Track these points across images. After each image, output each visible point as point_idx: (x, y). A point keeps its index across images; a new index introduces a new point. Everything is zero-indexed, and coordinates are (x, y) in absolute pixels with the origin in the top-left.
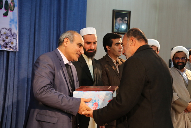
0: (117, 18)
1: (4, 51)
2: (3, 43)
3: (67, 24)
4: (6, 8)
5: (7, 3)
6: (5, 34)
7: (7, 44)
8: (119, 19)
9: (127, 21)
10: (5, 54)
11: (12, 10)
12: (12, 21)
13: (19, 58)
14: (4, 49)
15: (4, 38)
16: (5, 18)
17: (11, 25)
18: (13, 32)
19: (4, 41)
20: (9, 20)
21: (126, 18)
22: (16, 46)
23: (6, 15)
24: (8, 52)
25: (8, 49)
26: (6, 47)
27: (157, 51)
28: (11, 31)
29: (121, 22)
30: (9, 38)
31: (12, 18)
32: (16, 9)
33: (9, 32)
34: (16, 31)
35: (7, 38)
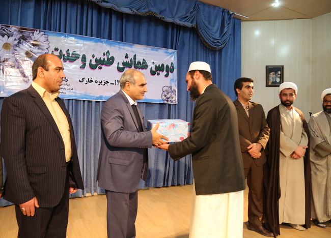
0: (269, 73)
1: (166, 104)
2: (164, 98)
3: (222, 80)
4: (167, 71)
5: (167, 66)
6: (166, 91)
7: (168, 98)
8: (272, 73)
9: (281, 75)
10: (167, 106)
11: (172, 72)
12: (172, 80)
13: (179, 109)
14: (166, 102)
15: (166, 94)
16: (166, 78)
17: (171, 83)
18: (172, 89)
19: (165, 96)
20: (170, 80)
21: (279, 72)
22: (175, 99)
23: (167, 76)
24: (170, 105)
25: (169, 103)
26: (167, 101)
27: (294, 94)
28: (171, 88)
29: (274, 76)
30: (170, 94)
31: (172, 78)
32: (175, 71)
33: (169, 89)
34: (175, 88)
35: (168, 94)
